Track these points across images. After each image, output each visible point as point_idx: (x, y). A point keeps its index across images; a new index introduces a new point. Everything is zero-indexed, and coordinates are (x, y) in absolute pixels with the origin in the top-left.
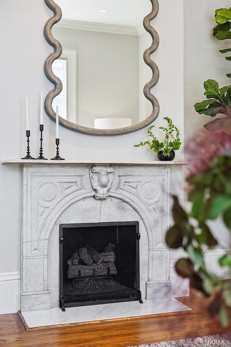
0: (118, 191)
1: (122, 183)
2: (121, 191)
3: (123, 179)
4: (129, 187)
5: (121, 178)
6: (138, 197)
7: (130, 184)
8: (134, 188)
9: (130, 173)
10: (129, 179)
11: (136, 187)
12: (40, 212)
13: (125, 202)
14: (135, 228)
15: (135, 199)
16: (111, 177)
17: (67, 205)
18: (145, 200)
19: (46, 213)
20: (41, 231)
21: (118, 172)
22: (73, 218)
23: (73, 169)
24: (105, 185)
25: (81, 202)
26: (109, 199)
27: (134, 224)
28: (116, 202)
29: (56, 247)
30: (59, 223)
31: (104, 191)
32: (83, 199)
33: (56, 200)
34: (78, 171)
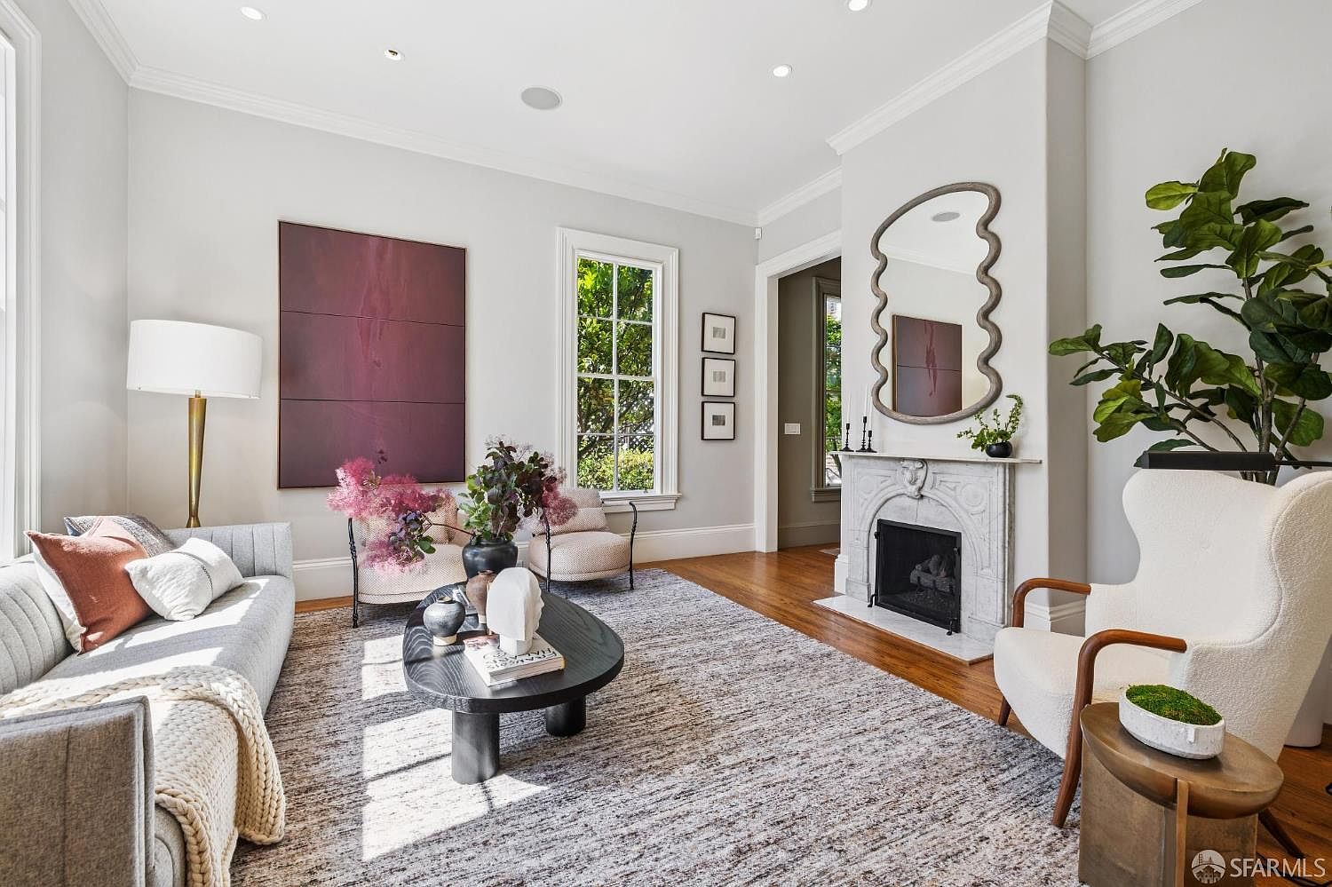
0: (932, 490)
1: (938, 482)
2: (936, 491)
3: (939, 477)
4: (945, 488)
5: (937, 476)
6: (957, 501)
7: (947, 484)
8: (951, 489)
10: (946, 478)
11: (955, 489)
12: (860, 503)
13: (943, 505)
14: (955, 541)
15: (953, 503)
16: (921, 474)
17: (882, 500)
18: (966, 506)
19: (865, 506)
20: (862, 522)
21: (932, 468)
22: (890, 515)
23: (887, 463)
24: (913, 482)
25: (897, 499)
26: (925, 500)
27: (955, 535)
28: (933, 503)
29: (874, 541)
30: (878, 517)
31: (913, 489)
32: (898, 495)
33: (874, 493)
34: (892, 464)
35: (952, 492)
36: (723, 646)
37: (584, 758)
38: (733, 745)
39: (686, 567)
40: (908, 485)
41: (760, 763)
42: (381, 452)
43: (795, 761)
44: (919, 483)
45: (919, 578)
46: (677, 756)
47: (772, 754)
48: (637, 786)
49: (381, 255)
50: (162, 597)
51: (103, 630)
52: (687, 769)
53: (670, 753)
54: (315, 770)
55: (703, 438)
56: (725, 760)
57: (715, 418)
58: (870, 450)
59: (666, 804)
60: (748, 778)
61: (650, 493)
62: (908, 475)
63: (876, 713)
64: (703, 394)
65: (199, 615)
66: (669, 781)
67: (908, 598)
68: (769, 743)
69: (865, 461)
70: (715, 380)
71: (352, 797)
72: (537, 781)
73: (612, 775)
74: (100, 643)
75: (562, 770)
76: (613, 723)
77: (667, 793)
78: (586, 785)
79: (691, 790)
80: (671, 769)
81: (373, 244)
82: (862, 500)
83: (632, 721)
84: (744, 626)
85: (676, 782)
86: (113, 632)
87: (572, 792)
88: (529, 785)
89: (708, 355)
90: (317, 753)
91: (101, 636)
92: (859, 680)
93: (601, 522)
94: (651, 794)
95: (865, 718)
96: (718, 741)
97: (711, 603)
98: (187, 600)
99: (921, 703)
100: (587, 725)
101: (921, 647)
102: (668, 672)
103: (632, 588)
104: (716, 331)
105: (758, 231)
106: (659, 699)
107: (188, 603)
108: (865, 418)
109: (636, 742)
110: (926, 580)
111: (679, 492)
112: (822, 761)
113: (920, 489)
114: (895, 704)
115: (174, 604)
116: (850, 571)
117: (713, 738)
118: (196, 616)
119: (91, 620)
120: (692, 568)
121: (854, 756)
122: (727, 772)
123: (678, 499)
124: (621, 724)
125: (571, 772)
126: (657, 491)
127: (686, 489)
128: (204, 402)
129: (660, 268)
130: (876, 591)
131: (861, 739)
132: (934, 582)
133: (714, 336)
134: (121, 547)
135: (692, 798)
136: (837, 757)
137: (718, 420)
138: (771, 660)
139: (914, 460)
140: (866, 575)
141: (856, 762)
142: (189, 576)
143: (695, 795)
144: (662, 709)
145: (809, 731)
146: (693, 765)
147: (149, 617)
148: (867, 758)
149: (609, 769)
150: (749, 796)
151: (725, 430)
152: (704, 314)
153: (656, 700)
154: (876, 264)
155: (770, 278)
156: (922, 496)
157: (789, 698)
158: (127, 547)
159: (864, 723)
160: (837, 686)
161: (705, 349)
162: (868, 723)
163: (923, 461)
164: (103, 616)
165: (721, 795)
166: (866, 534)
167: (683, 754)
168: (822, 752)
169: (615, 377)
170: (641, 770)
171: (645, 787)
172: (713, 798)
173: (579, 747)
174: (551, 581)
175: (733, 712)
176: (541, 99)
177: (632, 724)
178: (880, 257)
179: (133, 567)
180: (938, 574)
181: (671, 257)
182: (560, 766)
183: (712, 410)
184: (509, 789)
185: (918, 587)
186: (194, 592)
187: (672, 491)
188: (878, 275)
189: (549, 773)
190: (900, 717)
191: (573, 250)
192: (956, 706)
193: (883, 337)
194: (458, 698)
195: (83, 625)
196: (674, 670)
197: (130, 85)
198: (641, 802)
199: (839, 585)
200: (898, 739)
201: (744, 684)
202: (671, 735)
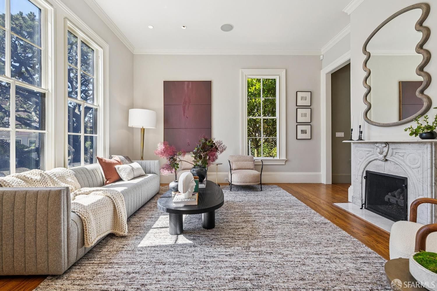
0: (392, 157)
1: (394, 153)
2: (394, 158)
3: (395, 151)
4: (398, 156)
5: (394, 150)
6: (404, 162)
7: (399, 154)
8: (401, 156)
9: (398, 147)
10: (398, 151)
11: (403, 156)
12: (358, 163)
13: (397, 164)
14: (404, 181)
15: (403, 163)
16: (386, 149)
17: (367, 162)
18: (410, 165)
19: (360, 164)
20: (358, 172)
21: (391, 146)
22: (372, 168)
23: (370, 145)
24: (381, 153)
25: (375, 161)
26: (389, 162)
27: (404, 179)
28: (393, 163)
29: (364, 180)
30: (366, 169)
31: (381, 157)
32: (375, 160)
33: (363, 159)
34: (372, 145)
35: (402, 158)
36: (281, 213)
37: (208, 236)
38: (259, 245)
39: (287, 187)
40: (379, 154)
41: (265, 253)
42: (188, 143)
43: (280, 256)
44: (384, 154)
45: (389, 199)
46: (236, 243)
47: (271, 251)
48: (217, 249)
49: (188, 87)
50: (122, 175)
51: (109, 181)
52: (237, 248)
53: (235, 242)
54: (142, 223)
55: (297, 139)
56: (252, 249)
57: (302, 131)
58: (361, 140)
59: (221, 257)
60: (256, 257)
61: (275, 158)
62: (378, 150)
63: (332, 249)
64: (297, 122)
65: (129, 180)
66: (228, 250)
67: (382, 208)
68: (274, 248)
69: (360, 145)
70: (302, 116)
71: (144, 231)
72: (190, 239)
73: (212, 243)
74: (108, 184)
75: (199, 238)
76: (223, 228)
77: (224, 253)
78: (202, 244)
79: (233, 255)
80: (232, 247)
81: (186, 83)
82: (358, 162)
83: (230, 229)
84: (295, 207)
85: (230, 251)
86: (111, 181)
87: (196, 244)
88: (187, 239)
89: (298, 107)
90: (146, 219)
91: (109, 182)
92: (333, 235)
93: (252, 167)
94: (219, 252)
95: (324, 249)
96: (255, 242)
97: (287, 198)
98: (127, 176)
99: (360, 250)
100: (215, 227)
101: (379, 229)
102: (254, 217)
103: (262, 190)
104: (302, 98)
105: (322, 57)
106: (244, 225)
107: (127, 177)
108: (360, 126)
109: (227, 236)
110: (393, 200)
111: (286, 158)
112: (291, 260)
113: (385, 156)
114: (345, 247)
115: (124, 177)
116: (353, 193)
117: (254, 241)
118: (128, 180)
119: (108, 178)
120: (290, 187)
121: (307, 262)
122: (250, 253)
123: (286, 161)
124: (226, 229)
125: (200, 239)
126: (278, 158)
127: (290, 157)
128: (144, 129)
129: (278, 77)
130: (365, 202)
131: (316, 256)
132: (397, 201)
133: (301, 100)
134: (116, 162)
135: (231, 257)
136: (299, 260)
137: (304, 132)
138: (298, 220)
139: (381, 143)
140: (361, 195)
141: (307, 264)
142: (128, 170)
143: (233, 256)
144: (243, 228)
145: (295, 248)
146: (240, 247)
147: (120, 179)
148: (313, 264)
149: (212, 241)
150: (252, 262)
151: (308, 136)
152: (297, 92)
153: (243, 225)
154: (365, 57)
155: (327, 74)
156: (387, 160)
157: (295, 235)
158: (117, 162)
159: (323, 251)
160: (320, 235)
161: (297, 105)
162: (325, 251)
163: (387, 143)
164: (109, 177)
165: (242, 259)
166: (361, 177)
167: (239, 243)
168: (294, 256)
169: (262, 117)
170: (222, 244)
171: (219, 250)
172: (238, 259)
173: (208, 233)
174: (232, 184)
175: (268, 234)
176: (227, 28)
177: (230, 230)
178: (367, 53)
179: (116, 167)
180: (399, 198)
181: (283, 72)
182: (199, 237)
183: (300, 128)
184: (182, 239)
185: (389, 203)
186: (129, 174)
187: (284, 158)
188: (366, 62)
189: (195, 238)
190: (343, 253)
191: (246, 76)
192: (379, 256)
193: (368, 89)
194: (163, 207)
195: (106, 179)
196: (257, 217)
197: (134, 54)
198: (214, 253)
199: (350, 199)
200: (335, 261)
201: (279, 226)
202: (240, 236)
